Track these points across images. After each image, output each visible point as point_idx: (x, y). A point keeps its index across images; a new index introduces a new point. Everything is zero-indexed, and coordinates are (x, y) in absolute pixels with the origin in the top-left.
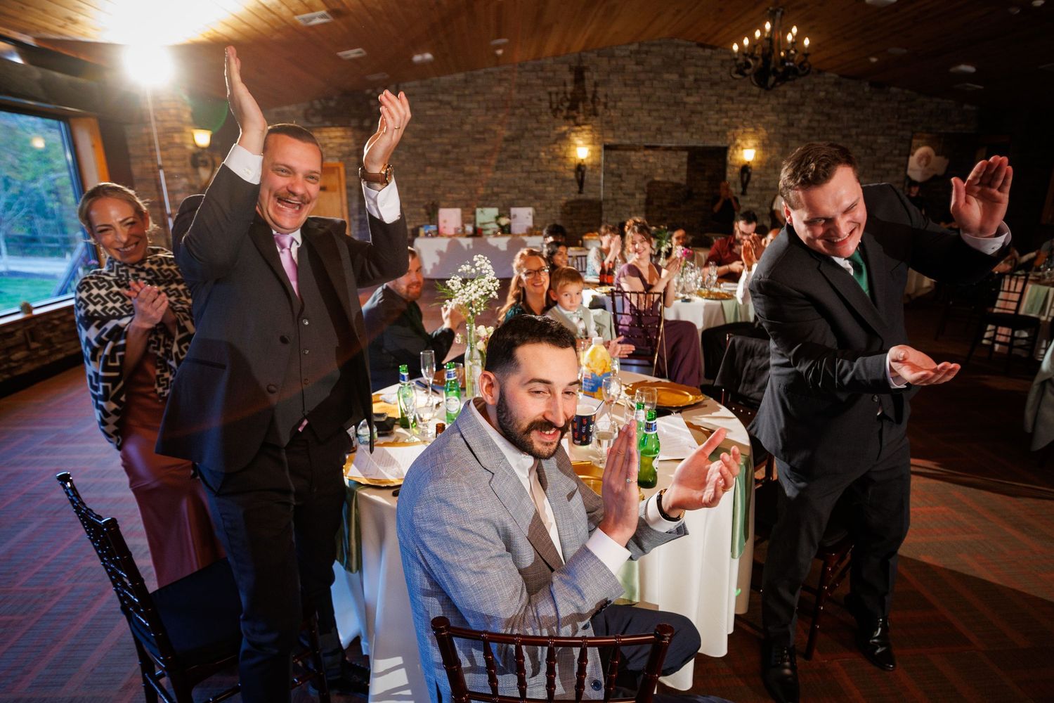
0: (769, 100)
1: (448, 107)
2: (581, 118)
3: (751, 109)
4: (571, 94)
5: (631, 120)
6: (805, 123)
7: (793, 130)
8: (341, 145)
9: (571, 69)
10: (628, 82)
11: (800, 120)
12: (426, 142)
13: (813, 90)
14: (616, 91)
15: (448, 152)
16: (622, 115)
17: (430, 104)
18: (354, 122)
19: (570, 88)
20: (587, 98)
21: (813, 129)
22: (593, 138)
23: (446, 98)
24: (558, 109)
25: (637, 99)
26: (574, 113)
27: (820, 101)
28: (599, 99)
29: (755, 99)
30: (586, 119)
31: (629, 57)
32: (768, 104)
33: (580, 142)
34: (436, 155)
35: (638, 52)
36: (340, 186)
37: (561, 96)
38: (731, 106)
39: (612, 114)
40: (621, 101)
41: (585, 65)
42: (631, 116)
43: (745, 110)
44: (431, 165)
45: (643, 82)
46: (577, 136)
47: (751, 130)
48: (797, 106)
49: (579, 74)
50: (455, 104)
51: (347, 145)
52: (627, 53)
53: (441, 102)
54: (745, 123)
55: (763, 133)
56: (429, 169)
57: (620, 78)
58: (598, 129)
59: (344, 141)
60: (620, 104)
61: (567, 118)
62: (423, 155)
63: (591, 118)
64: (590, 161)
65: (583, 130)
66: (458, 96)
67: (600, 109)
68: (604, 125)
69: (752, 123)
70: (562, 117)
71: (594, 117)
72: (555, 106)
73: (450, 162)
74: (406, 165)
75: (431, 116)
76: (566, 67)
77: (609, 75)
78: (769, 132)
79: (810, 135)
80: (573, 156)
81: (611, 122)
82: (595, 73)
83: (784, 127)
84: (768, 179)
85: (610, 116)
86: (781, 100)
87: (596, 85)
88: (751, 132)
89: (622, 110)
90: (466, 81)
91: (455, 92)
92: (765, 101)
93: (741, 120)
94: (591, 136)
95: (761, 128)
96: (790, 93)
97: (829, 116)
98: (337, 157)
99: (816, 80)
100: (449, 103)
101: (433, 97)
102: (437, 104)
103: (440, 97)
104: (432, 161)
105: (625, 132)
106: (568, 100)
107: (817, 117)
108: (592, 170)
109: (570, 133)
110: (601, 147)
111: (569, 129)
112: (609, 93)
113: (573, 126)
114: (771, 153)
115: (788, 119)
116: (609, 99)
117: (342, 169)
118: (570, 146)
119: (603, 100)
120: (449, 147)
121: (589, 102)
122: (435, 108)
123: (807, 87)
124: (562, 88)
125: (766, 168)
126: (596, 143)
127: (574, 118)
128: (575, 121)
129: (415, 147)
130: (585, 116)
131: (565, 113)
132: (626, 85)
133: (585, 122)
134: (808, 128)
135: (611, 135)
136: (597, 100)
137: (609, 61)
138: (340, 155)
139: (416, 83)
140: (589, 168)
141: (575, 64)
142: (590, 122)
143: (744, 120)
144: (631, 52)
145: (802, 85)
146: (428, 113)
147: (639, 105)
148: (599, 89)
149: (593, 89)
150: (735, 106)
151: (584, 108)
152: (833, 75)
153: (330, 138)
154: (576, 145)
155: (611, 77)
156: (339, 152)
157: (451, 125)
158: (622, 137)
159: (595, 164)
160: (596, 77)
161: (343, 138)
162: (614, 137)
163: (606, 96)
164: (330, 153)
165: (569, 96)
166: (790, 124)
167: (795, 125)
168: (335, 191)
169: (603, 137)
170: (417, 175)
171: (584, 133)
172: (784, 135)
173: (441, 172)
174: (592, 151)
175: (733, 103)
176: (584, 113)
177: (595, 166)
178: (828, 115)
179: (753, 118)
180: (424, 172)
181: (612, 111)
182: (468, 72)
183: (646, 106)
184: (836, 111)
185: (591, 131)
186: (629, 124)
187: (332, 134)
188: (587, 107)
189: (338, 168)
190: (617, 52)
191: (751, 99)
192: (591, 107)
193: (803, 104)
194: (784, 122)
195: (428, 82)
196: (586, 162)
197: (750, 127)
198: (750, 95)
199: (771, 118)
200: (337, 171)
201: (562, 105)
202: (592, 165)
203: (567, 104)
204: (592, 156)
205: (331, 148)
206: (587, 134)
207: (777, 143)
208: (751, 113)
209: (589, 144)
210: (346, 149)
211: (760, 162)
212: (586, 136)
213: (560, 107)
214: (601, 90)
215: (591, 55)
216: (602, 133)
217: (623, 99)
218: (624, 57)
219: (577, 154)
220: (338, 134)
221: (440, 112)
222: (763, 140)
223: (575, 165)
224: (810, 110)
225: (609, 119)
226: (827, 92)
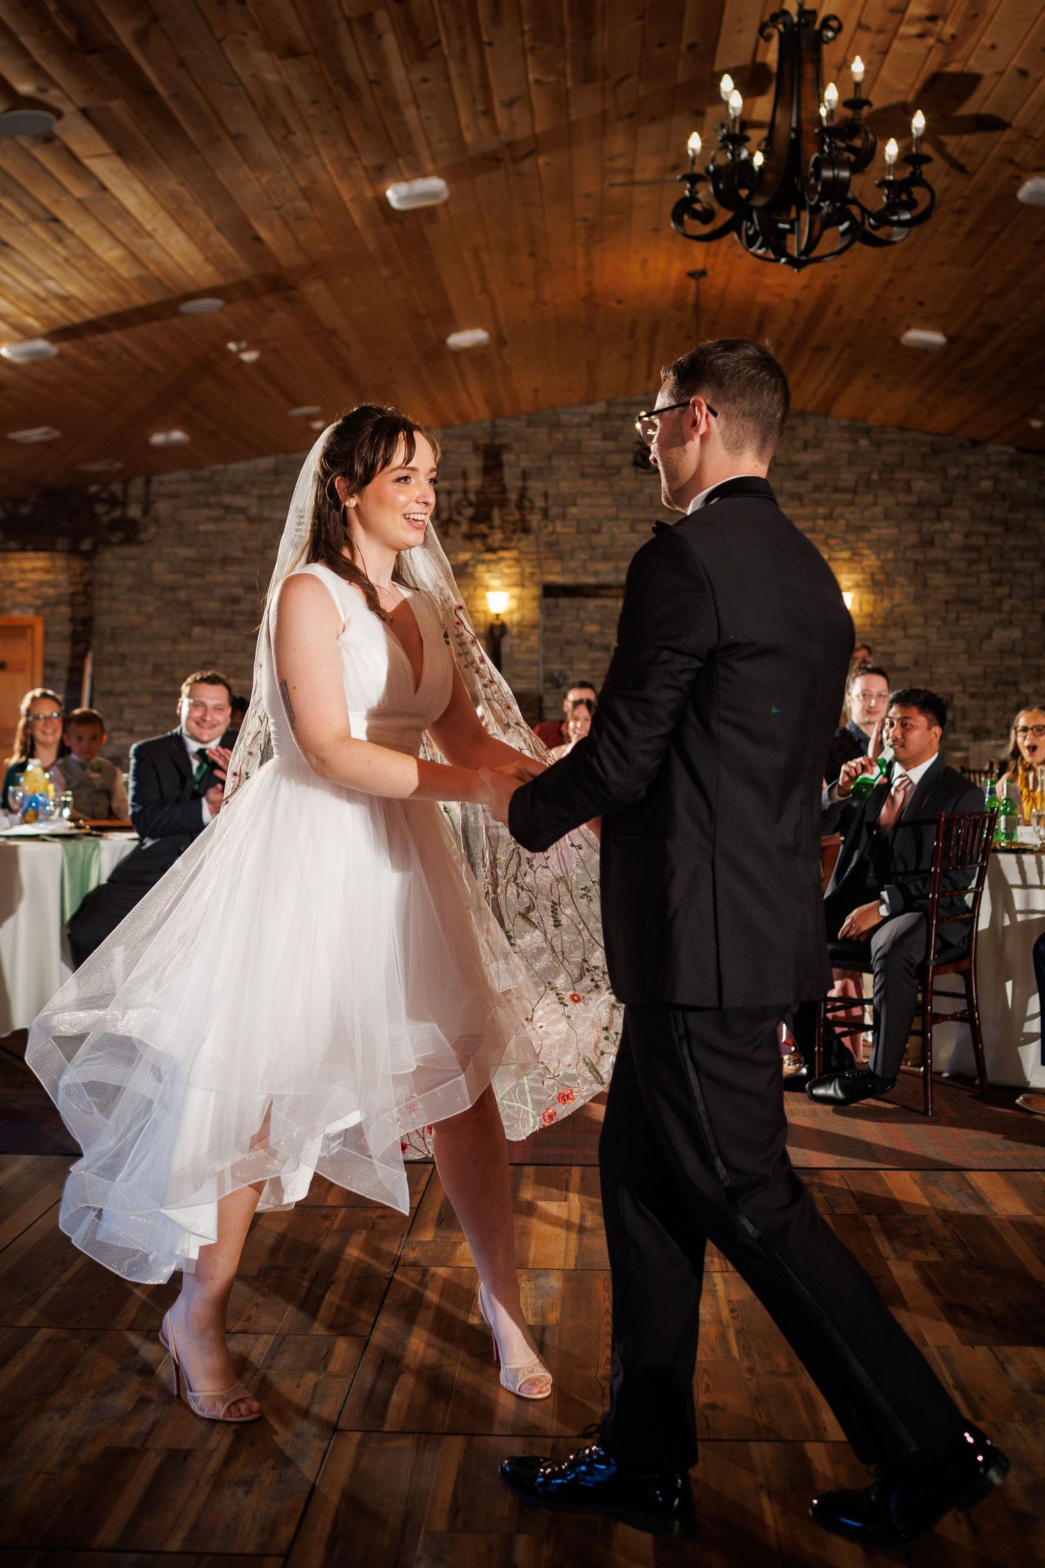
0: (876, 496)
1: (240, 517)
2: (497, 537)
3: (842, 517)
4: (478, 493)
5: (597, 540)
6: (957, 538)
7: (933, 554)
8: (41, 584)
9: (476, 448)
10: (588, 470)
11: (946, 534)
12: (195, 581)
13: (965, 478)
14: (564, 486)
15: (235, 600)
16: (579, 532)
17: (206, 512)
18: (62, 543)
19: (475, 482)
20: (508, 500)
21: (978, 549)
22: (522, 574)
23: (238, 501)
24: (450, 520)
25: (607, 501)
26: (483, 528)
27: (982, 497)
28: (531, 502)
29: (849, 496)
30: (507, 539)
31: (590, 425)
32: (875, 504)
33: (496, 582)
34: (214, 605)
35: (606, 417)
36: (33, 662)
37: (457, 497)
38: (799, 511)
39: (559, 529)
40: (574, 504)
41: (504, 440)
42: (598, 531)
43: (829, 517)
44: (202, 623)
45: (618, 470)
46: (489, 571)
47: (846, 555)
48: (938, 507)
49: (492, 458)
50: (254, 511)
51: (54, 585)
52: (586, 418)
53: (228, 508)
54: (832, 542)
55: (871, 560)
56: (197, 631)
57: (572, 463)
58: (529, 556)
59: (50, 577)
60: (574, 510)
61: (469, 537)
62: (188, 604)
63: (516, 537)
64: (516, 617)
65: (502, 559)
66: (261, 497)
67: (535, 519)
68: (542, 549)
69: (846, 542)
70: (459, 537)
71: (522, 535)
72: (445, 516)
73: (240, 618)
74: (155, 623)
75: (206, 533)
76: (467, 447)
77: (550, 458)
78: (882, 557)
79: (971, 562)
80: (480, 608)
81: (557, 543)
82: (522, 456)
83: (914, 546)
84: (890, 649)
85: (553, 532)
86: (902, 497)
87: (525, 476)
88: (845, 560)
89: (578, 521)
90: (276, 472)
91: (255, 492)
92: (870, 498)
93: (822, 537)
94: (517, 570)
95: (866, 552)
96: (919, 485)
97: (1007, 526)
98: (30, 606)
99: (971, 459)
100: (242, 510)
101: (212, 499)
102: (219, 512)
103: (227, 500)
104: (205, 616)
105: (585, 561)
106: (470, 504)
107: (983, 528)
108: (520, 636)
109: (475, 566)
110: (535, 591)
111: (472, 559)
112: (551, 491)
113: (480, 552)
114: (892, 598)
115: (920, 532)
116: (550, 502)
117: (39, 630)
118: (475, 589)
119: (540, 503)
120: (239, 591)
121: (512, 507)
122: (215, 520)
123: (954, 472)
124: (459, 483)
125: (885, 627)
126: (527, 583)
127: (484, 537)
128: (484, 544)
129: (173, 589)
130: (504, 533)
131: (464, 528)
132: (584, 476)
133: (505, 545)
134: (965, 548)
135: (558, 568)
136: (527, 504)
137: (550, 433)
138: (38, 602)
139: (184, 475)
140: (515, 631)
141: (484, 441)
142: (513, 544)
143: (829, 536)
144: (593, 417)
145: (944, 469)
146: (202, 528)
147: (613, 511)
148: (531, 484)
149: (519, 484)
150: (807, 511)
151: (502, 517)
152: (1003, 448)
153: (23, 571)
154: (487, 588)
155: (555, 462)
156: (37, 597)
157: (245, 550)
158: (580, 571)
159: (525, 623)
160: (525, 462)
161: (46, 571)
162: (563, 572)
163: (546, 496)
164: (20, 598)
165: (472, 497)
166: (927, 542)
167: (937, 543)
168: (22, 670)
169: (542, 572)
170: (175, 641)
171: (502, 565)
172: (917, 563)
173: (221, 636)
174: (520, 599)
175: (802, 505)
176: (502, 527)
177: (525, 628)
178: (1005, 523)
179: (846, 532)
180: (188, 636)
181: (558, 524)
182: (280, 456)
183: (624, 514)
184: (1021, 516)
185: (517, 561)
186: (593, 548)
187: (27, 565)
188: (507, 518)
189: (32, 627)
190: (565, 418)
191: (839, 496)
192: (516, 516)
193: (949, 504)
194: (912, 539)
195: (206, 473)
196: (506, 619)
197: (842, 550)
198: (836, 490)
199: (886, 531)
200: (29, 631)
201: (460, 513)
202: (519, 624)
203: (469, 512)
204: (519, 608)
205: (23, 590)
206: (509, 567)
207: (901, 580)
208: (842, 522)
209: (515, 585)
210: (51, 591)
211: (871, 616)
212: (507, 570)
213: (456, 517)
214: (535, 486)
215: (513, 424)
216: (539, 564)
217: (580, 501)
218: (578, 426)
219: (487, 605)
220: (39, 564)
221: (223, 526)
222: (872, 575)
223: (485, 624)
224: (963, 514)
225: (553, 538)
226: (997, 480)
